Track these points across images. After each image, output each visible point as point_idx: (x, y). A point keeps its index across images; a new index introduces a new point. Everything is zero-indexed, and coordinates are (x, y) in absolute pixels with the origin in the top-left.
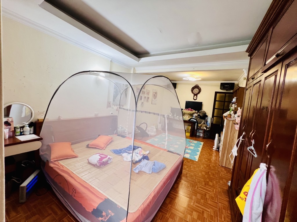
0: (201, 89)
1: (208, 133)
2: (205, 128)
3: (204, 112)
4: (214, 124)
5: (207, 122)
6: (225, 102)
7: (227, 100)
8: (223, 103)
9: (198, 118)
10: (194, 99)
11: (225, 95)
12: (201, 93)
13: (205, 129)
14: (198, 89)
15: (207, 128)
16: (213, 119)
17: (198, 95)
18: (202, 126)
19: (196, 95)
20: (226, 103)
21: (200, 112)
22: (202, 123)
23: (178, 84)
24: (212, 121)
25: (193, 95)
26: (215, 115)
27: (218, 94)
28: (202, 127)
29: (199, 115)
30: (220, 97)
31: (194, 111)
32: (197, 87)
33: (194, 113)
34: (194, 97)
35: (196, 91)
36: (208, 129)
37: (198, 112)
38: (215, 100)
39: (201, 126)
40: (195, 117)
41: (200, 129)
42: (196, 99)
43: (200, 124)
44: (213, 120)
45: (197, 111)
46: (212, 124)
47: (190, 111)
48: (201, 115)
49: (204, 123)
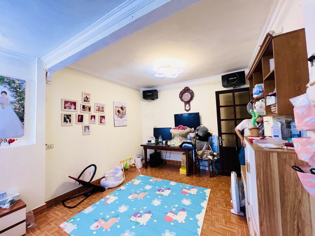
0: (193, 93)
1: (217, 164)
2: (210, 157)
3: (204, 128)
4: (224, 147)
5: (212, 144)
6: (234, 106)
7: (237, 103)
8: (232, 108)
9: (197, 139)
10: (186, 110)
11: (234, 95)
12: (194, 99)
13: (210, 160)
14: (189, 93)
15: (214, 156)
16: (221, 139)
17: (191, 103)
18: (205, 154)
19: (188, 102)
20: (238, 109)
21: (198, 130)
22: (204, 148)
23: (160, 91)
24: (220, 142)
25: (183, 103)
26: (223, 131)
27: (221, 96)
28: (205, 156)
29: (197, 135)
30: (226, 99)
31: (188, 129)
32: (187, 90)
33: (188, 133)
34: (185, 106)
35: (187, 96)
36: (216, 158)
37: (195, 129)
38: (218, 107)
39: (203, 154)
40: (190, 139)
41: (202, 160)
42: (190, 109)
43: (201, 149)
44: (222, 141)
45: (193, 129)
46: (221, 147)
47: (180, 130)
48: (201, 134)
49: (208, 149)
